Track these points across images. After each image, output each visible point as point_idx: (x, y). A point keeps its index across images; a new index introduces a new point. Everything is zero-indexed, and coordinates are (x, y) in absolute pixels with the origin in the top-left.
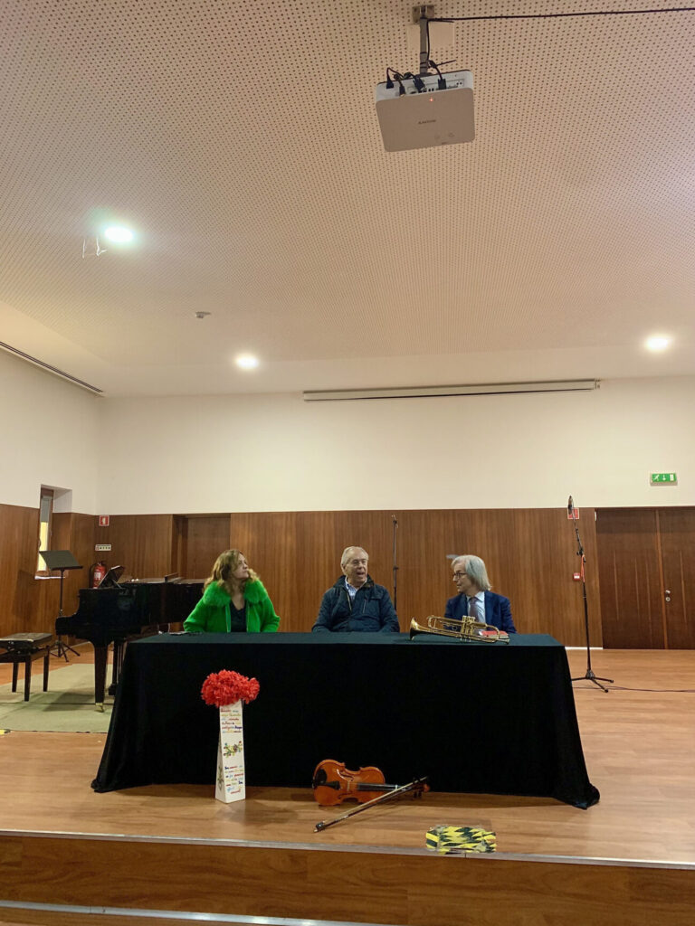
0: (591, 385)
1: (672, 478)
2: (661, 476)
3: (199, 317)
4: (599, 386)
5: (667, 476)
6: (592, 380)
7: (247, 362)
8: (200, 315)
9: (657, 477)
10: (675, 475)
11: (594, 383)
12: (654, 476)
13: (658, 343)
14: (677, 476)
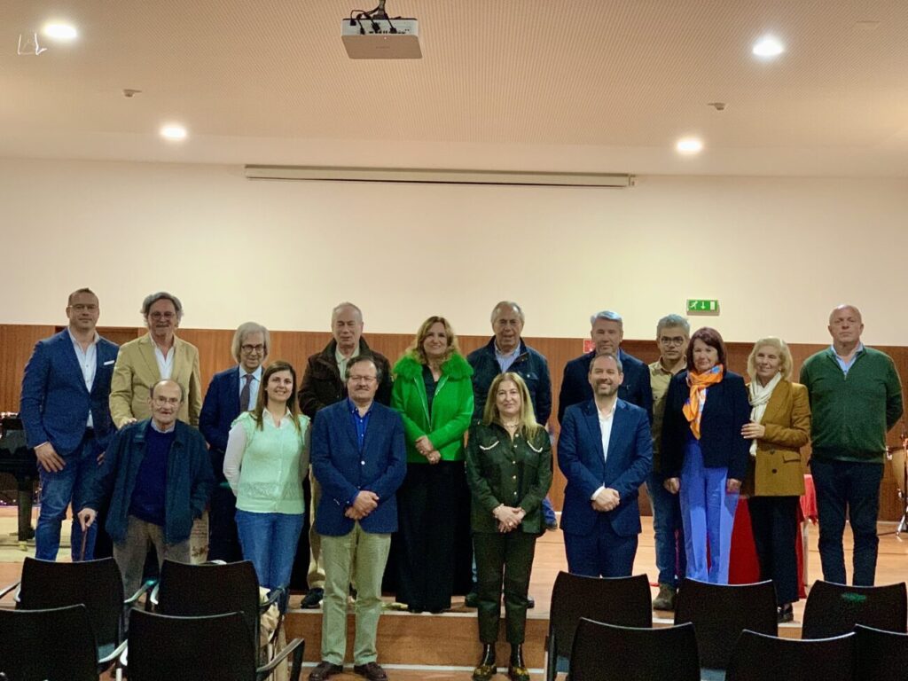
0: (623, 181)
1: (712, 306)
2: (700, 303)
3: (129, 95)
4: (633, 183)
5: (707, 303)
6: (626, 175)
7: (174, 132)
8: (129, 94)
9: (694, 305)
10: (716, 302)
11: (627, 178)
12: (691, 302)
13: (689, 146)
14: (720, 304)
